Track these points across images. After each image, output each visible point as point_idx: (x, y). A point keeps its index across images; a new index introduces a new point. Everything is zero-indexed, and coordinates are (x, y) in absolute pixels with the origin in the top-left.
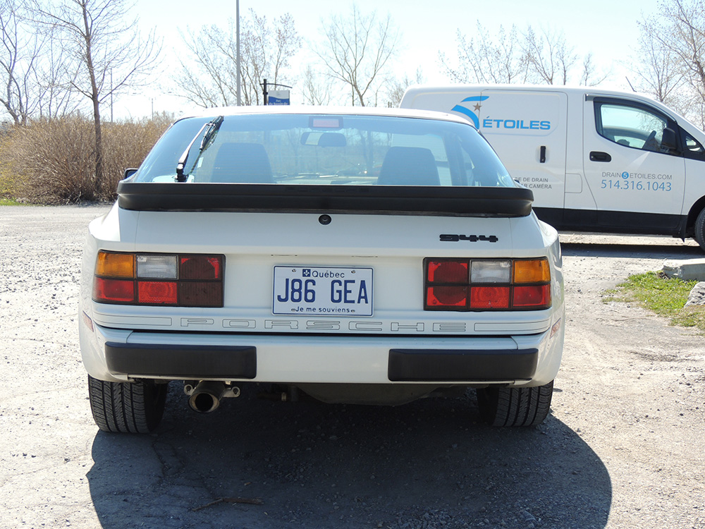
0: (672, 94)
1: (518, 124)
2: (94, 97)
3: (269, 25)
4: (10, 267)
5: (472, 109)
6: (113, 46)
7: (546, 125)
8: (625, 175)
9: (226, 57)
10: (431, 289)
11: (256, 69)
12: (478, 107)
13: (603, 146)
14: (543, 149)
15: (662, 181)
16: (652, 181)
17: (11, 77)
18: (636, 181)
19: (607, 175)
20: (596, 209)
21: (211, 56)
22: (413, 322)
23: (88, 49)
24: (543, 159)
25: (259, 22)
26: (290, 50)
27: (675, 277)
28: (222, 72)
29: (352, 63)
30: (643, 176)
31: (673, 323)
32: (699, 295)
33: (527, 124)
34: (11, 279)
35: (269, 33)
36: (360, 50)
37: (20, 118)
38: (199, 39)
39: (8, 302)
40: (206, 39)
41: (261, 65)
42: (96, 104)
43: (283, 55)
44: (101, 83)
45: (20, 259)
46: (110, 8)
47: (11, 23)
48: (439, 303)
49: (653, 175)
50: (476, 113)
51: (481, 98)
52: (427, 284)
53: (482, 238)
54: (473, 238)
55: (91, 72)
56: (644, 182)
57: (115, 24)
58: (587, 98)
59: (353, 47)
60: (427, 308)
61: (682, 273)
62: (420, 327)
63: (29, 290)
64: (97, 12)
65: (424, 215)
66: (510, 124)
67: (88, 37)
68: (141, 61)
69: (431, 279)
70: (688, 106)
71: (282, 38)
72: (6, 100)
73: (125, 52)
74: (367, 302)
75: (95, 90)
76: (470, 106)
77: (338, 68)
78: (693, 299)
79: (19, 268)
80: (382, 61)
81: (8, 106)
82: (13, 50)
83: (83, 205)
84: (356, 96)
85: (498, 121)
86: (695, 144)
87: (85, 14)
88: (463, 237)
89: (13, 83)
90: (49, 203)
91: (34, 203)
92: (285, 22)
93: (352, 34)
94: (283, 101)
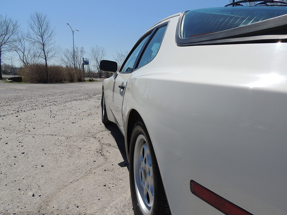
2: (46, 59)
3: (79, 49)
4: (31, 100)
6: (50, 47)
9: (70, 55)
11: (76, 57)
17: (24, 54)
21: (67, 55)
23: (44, 48)
25: (77, 48)
26: (83, 54)
28: (69, 58)
29: (96, 57)
34: (33, 104)
35: (79, 50)
36: (98, 54)
37: (27, 64)
38: (64, 51)
39: (35, 115)
40: (66, 51)
42: (46, 61)
43: (82, 55)
44: (47, 56)
45: (33, 97)
46: (48, 39)
47: (23, 42)
55: (45, 53)
57: (50, 42)
59: (97, 54)
63: (41, 108)
64: (45, 39)
67: (43, 45)
68: (57, 51)
71: (81, 52)
72: (23, 60)
73: (52, 49)
75: (46, 57)
77: (94, 58)
79: (34, 100)
80: (102, 57)
81: (23, 61)
82: (24, 49)
83: (44, 84)
84: (98, 63)
87: (42, 40)
89: (24, 56)
90: (35, 83)
91: (31, 83)
92: (82, 48)
93: (96, 51)
94: (87, 62)
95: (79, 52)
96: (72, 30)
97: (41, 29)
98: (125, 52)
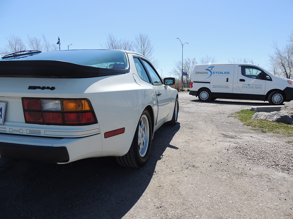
0: (278, 72)
1: (222, 73)
3: (191, 60)
5: (210, 70)
7: (228, 73)
8: (249, 85)
10: (27, 113)
12: (212, 69)
13: (243, 77)
14: (227, 79)
15: (259, 86)
16: (256, 86)
18: (252, 86)
19: (244, 85)
20: (240, 93)
21: (180, 66)
22: (18, 129)
24: (227, 81)
25: (189, 60)
27: (255, 111)
30: (254, 85)
31: (244, 124)
32: (256, 116)
33: (224, 73)
40: (179, 63)
41: (189, 68)
48: (31, 120)
49: (257, 85)
50: (211, 70)
51: (213, 67)
52: (25, 111)
53: (48, 88)
54: (43, 88)
56: (254, 87)
58: (239, 66)
60: (27, 122)
61: (257, 109)
62: (21, 131)
65: (29, 77)
66: (220, 73)
69: (26, 108)
70: (281, 74)
71: (193, 63)
74: (1, 118)
76: (210, 69)
78: (254, 117)
85: (217, 72)
86: (269, 77)
88: (39, 88)
92: (194, 59)
93: (206, 61)
94: (186, 73)
95: (191, 63)
96: (182, 44)
97: (143, 47)
98: (238, 59)
